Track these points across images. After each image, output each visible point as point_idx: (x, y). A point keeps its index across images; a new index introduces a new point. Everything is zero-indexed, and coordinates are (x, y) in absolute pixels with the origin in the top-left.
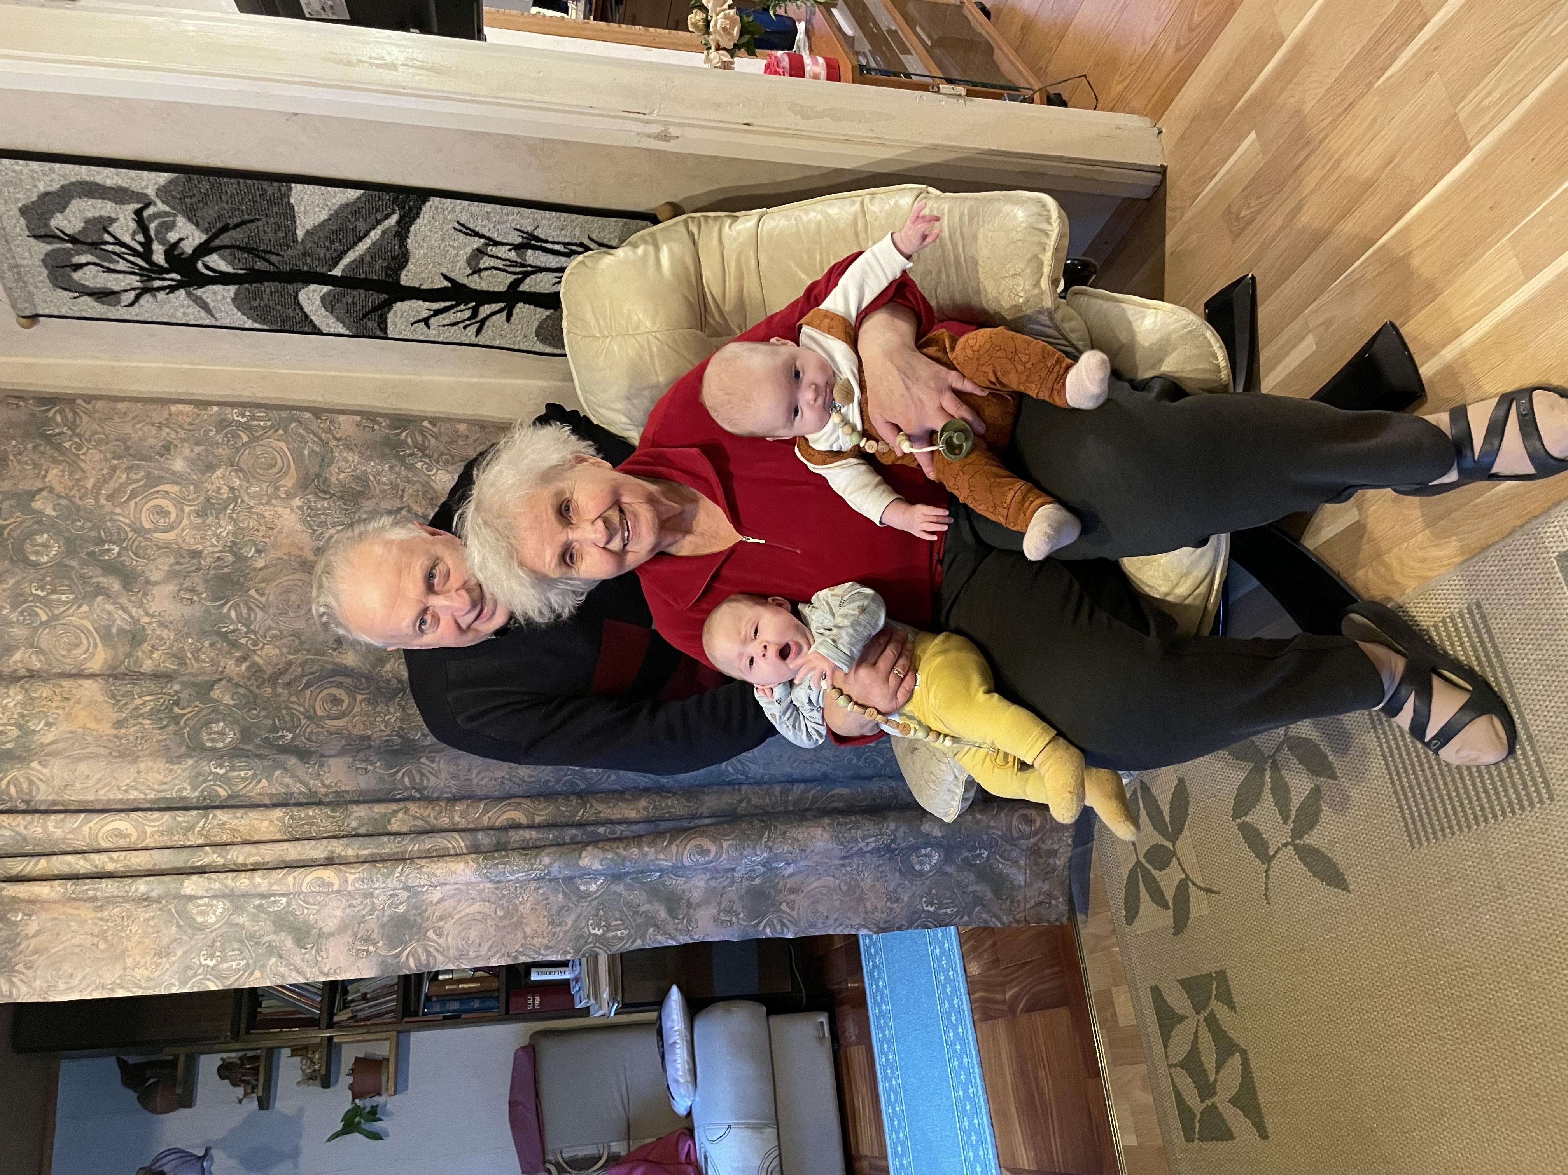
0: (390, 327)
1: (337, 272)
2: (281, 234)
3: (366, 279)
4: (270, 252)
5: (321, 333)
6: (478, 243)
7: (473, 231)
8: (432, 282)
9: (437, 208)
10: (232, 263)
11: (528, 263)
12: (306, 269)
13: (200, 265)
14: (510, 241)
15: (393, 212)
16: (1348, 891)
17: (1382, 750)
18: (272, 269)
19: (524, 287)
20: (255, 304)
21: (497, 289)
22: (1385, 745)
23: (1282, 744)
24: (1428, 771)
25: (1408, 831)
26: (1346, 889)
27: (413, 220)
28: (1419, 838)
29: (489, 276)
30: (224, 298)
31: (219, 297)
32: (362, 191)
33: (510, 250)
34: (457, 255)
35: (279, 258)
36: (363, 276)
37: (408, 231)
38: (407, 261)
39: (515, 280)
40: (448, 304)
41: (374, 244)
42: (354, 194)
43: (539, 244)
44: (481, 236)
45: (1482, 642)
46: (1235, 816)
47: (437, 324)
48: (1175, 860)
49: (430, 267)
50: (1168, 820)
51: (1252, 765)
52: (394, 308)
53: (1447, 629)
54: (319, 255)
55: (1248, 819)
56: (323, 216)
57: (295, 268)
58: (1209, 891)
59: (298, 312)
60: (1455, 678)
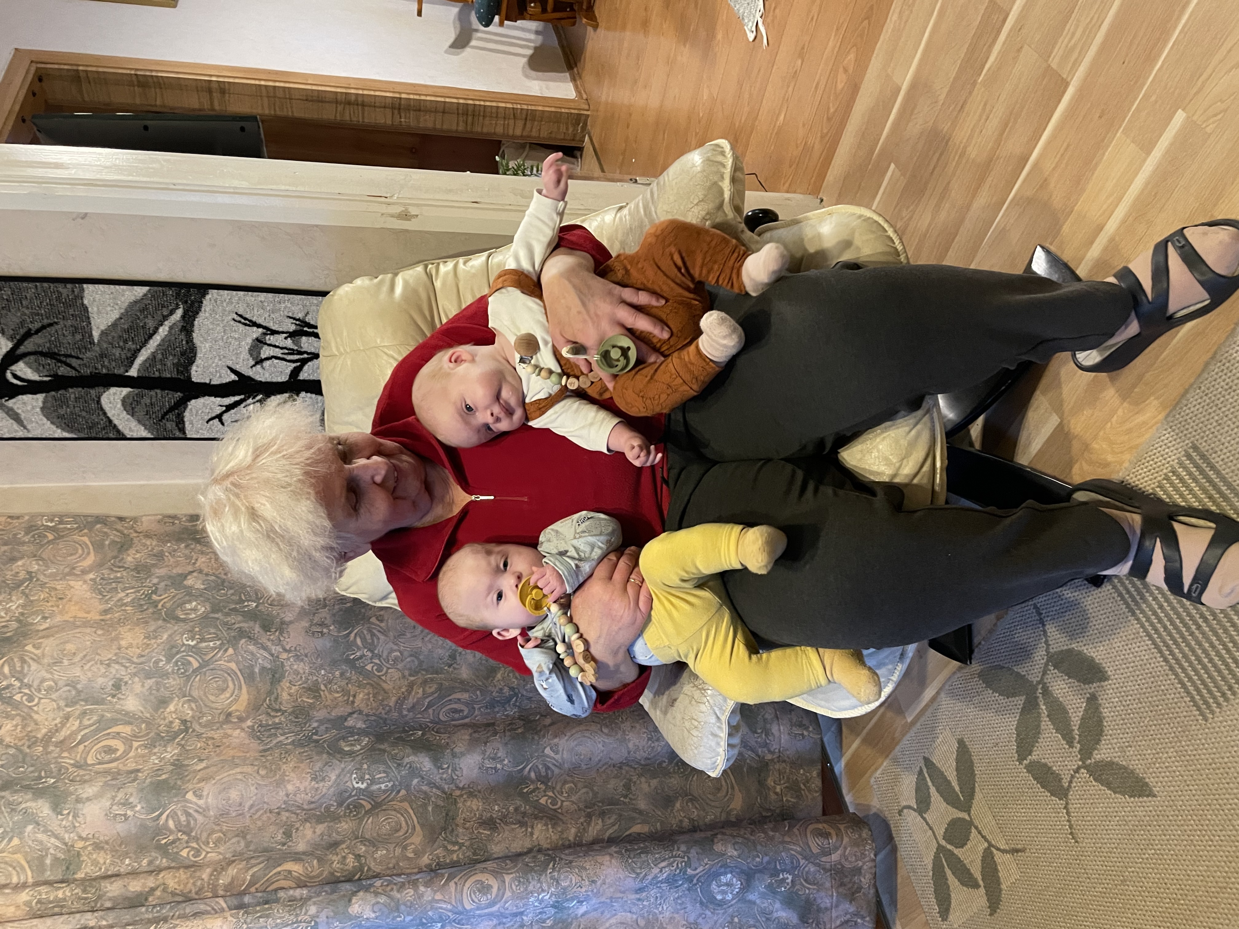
0: (188, 426)
1: (133, 372)
2: (78, 337)
3: (160, 378)
4: (71, 356)
5: (125, 438)
6: (257, 332)
7: (250, 321)
8: (220, 376)
9: (216, 300)
10: (37, 370)
11: (303, 350)
12: (104, 371)
13: (9, 376)
14: (285, 330)
15: (177, 307)
16: (1155, 796)
17: (1145, 630)
18: (73, 373)
19: (303, 376)
20: (62, 412)
21: (280, 380)
22: (1147, 624)
23: (1046, 665)
24: (1197, 632)
25: (1196, 705)
26: (1152, 794)
27: (197, 313)
28: (1209, 707)
29: (270, 366)
30: (33, 408)
31: (29, 408)
32: (148, 288)
33: (286, 338)
34: (240, 346)
35: (79, 362)
36: (157, 374)
37: (192, 325)
38: (195, 356)
39: (295, 368)
40: (237, 398)
41: (163, 340)
42: (141, 291)
43: (311, 330)
44: (259, 326)
45: (1210, 481)
46: (1021, 760)
47: (230, 420)
48: (973, 830)
49: (216, 361)
50: (957, 789)
51: (1023, 698)
52: (190, 407)
53: (1172, 484)
54: (114, 355)
55: (1034, 757)
56: (115, 315)
57: (94, 371)
58: (1015, 851)
59: (102, 417)
60: (1193, 521)
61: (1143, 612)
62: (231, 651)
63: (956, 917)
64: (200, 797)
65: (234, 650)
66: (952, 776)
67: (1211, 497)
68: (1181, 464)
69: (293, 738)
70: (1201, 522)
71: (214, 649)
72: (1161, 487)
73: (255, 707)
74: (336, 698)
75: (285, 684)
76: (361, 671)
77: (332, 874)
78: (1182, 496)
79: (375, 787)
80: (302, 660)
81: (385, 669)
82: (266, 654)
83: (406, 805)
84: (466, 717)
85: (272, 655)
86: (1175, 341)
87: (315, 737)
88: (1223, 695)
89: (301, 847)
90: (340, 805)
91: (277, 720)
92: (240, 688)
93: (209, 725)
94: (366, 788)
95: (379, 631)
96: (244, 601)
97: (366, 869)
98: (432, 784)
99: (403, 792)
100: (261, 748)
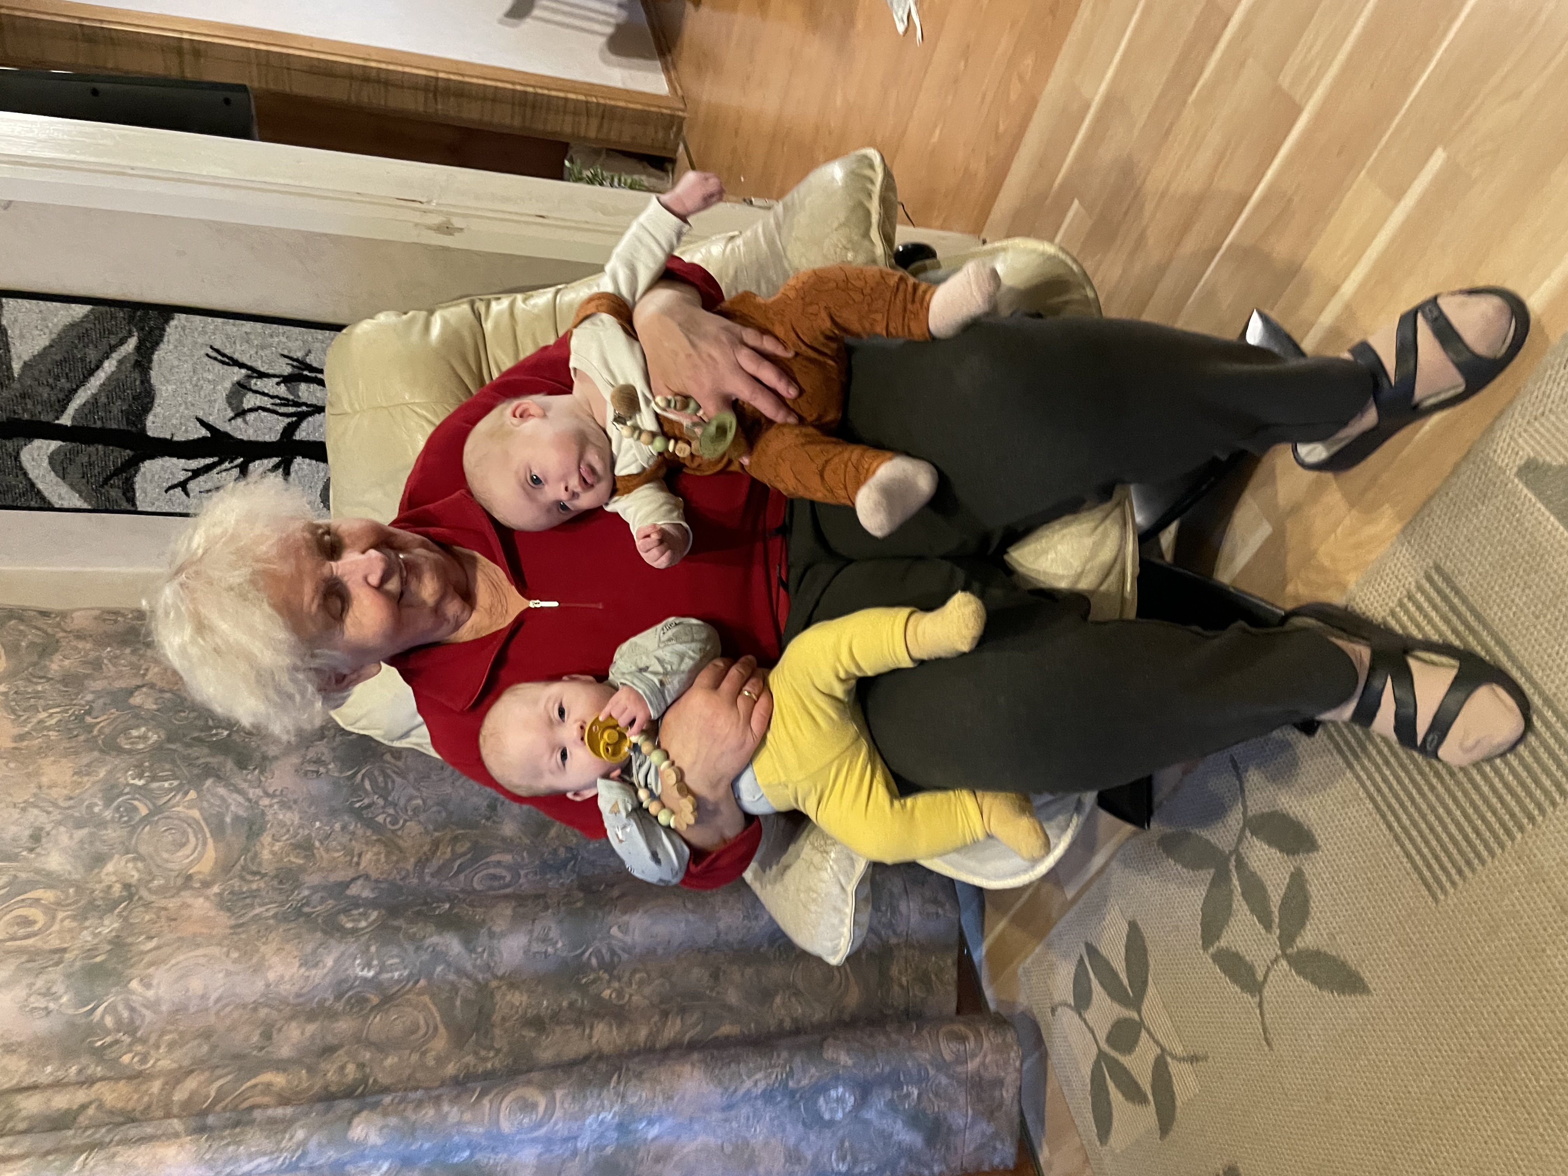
0: (139, 495)
1: (66, 420)
3: (102, 429)
5: (51, 508)
6: (239, 374)
7: (231, 358)
8: (186, 431)
9: (184, 328)
11: (301, 401)
12: (26, 416)
14: (277, 372)
15: (130, 335)
16: (1370, 994)
17: (1367, 791)
19: (301, 434)
21: (267, 439)
22: (1368, 782)
23: (1243, 830)
25: (1425, 882)
26: (1365, 990)
27: (156, 344)
28: (1441, 885)
29: (255, 420)
32: (90, 307)
33: (278, 384)
34: (214, 391)
36: (99, 424)
37: (150, 361)
38: (152, 402)
39: (289, 424)
40: (209, 461)
41: (109, 379)
42: (80, 310)
43: (313, 375)
44: (242, 365)
45: (1453, 609)
46: (1206, 946)
47: (198, 489)
48: (1144, 1034)
49: (182, 408)
50: (1125, 982)
51: (1212, 871)
52: (142, 469)
53: (1407, 612)
54: (41, 396)
55: (1223, 943)
56: (43, 341)
57: (12, 415)
58: (1193, 1059)
59: (21, 477)
60: (1434, 657)
61: (1364, 768)
62: (192, 794)
63: (1118, 1138)
64: (148, 986)
65: (198, 793)
66: (1119, 965)
67: (1455, 631)
68: (1420, 588)
69: (276, 910)
70: (1444, 659)
71: (171, 790)
72: (1393, 613)
73: (225, 868)
74: (334, 859)
75: (266, 839)
76: (370, 823)
77: (326, 1088)
78: (1418, 626)
79: (385, 976)
80: (290, 808)
81: (401, 822)
82: (240, 799)
83: (426, 999)
84: (507, 886)
85: (249, 800)
86: (1418, 436)
87: (306, 910)
88: (1460, 872)
89: (285, 1052)
90: (338, 997)
91: (254, 886)
92: (205, 844)
93: (162, 891)
94: (373, 977)
95: (394, 772)
96: (211, 728)
97: (371, 1081)
98: (461, 972)
99: (422, 982)
100: (233, 922)
